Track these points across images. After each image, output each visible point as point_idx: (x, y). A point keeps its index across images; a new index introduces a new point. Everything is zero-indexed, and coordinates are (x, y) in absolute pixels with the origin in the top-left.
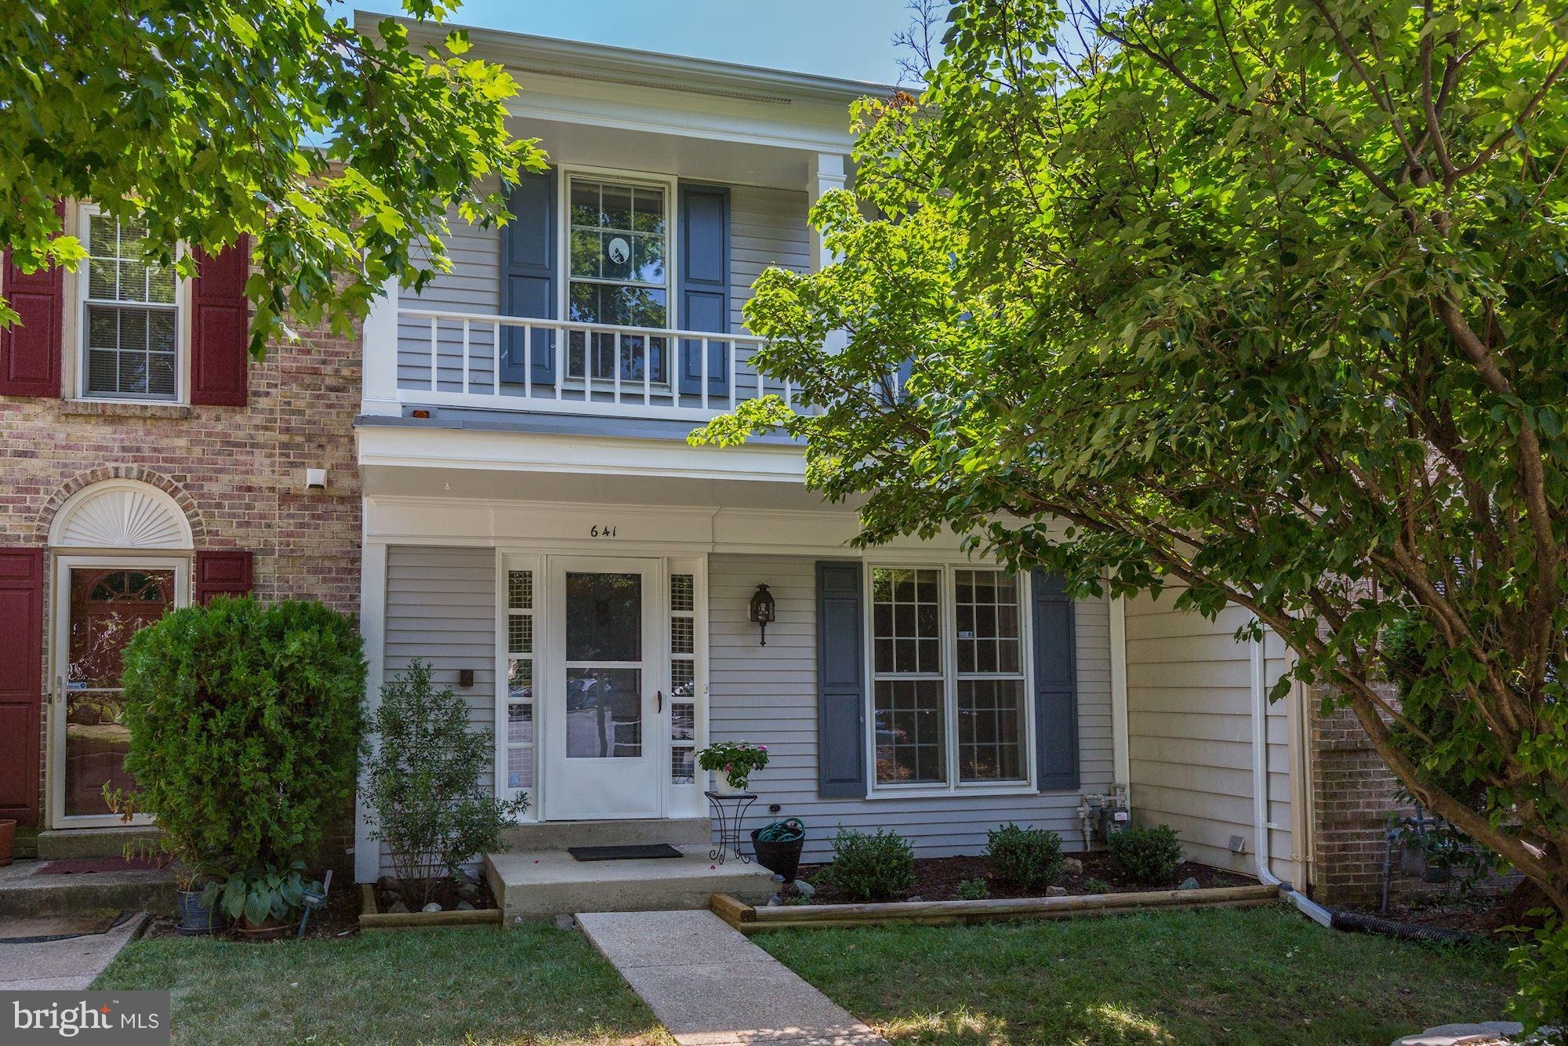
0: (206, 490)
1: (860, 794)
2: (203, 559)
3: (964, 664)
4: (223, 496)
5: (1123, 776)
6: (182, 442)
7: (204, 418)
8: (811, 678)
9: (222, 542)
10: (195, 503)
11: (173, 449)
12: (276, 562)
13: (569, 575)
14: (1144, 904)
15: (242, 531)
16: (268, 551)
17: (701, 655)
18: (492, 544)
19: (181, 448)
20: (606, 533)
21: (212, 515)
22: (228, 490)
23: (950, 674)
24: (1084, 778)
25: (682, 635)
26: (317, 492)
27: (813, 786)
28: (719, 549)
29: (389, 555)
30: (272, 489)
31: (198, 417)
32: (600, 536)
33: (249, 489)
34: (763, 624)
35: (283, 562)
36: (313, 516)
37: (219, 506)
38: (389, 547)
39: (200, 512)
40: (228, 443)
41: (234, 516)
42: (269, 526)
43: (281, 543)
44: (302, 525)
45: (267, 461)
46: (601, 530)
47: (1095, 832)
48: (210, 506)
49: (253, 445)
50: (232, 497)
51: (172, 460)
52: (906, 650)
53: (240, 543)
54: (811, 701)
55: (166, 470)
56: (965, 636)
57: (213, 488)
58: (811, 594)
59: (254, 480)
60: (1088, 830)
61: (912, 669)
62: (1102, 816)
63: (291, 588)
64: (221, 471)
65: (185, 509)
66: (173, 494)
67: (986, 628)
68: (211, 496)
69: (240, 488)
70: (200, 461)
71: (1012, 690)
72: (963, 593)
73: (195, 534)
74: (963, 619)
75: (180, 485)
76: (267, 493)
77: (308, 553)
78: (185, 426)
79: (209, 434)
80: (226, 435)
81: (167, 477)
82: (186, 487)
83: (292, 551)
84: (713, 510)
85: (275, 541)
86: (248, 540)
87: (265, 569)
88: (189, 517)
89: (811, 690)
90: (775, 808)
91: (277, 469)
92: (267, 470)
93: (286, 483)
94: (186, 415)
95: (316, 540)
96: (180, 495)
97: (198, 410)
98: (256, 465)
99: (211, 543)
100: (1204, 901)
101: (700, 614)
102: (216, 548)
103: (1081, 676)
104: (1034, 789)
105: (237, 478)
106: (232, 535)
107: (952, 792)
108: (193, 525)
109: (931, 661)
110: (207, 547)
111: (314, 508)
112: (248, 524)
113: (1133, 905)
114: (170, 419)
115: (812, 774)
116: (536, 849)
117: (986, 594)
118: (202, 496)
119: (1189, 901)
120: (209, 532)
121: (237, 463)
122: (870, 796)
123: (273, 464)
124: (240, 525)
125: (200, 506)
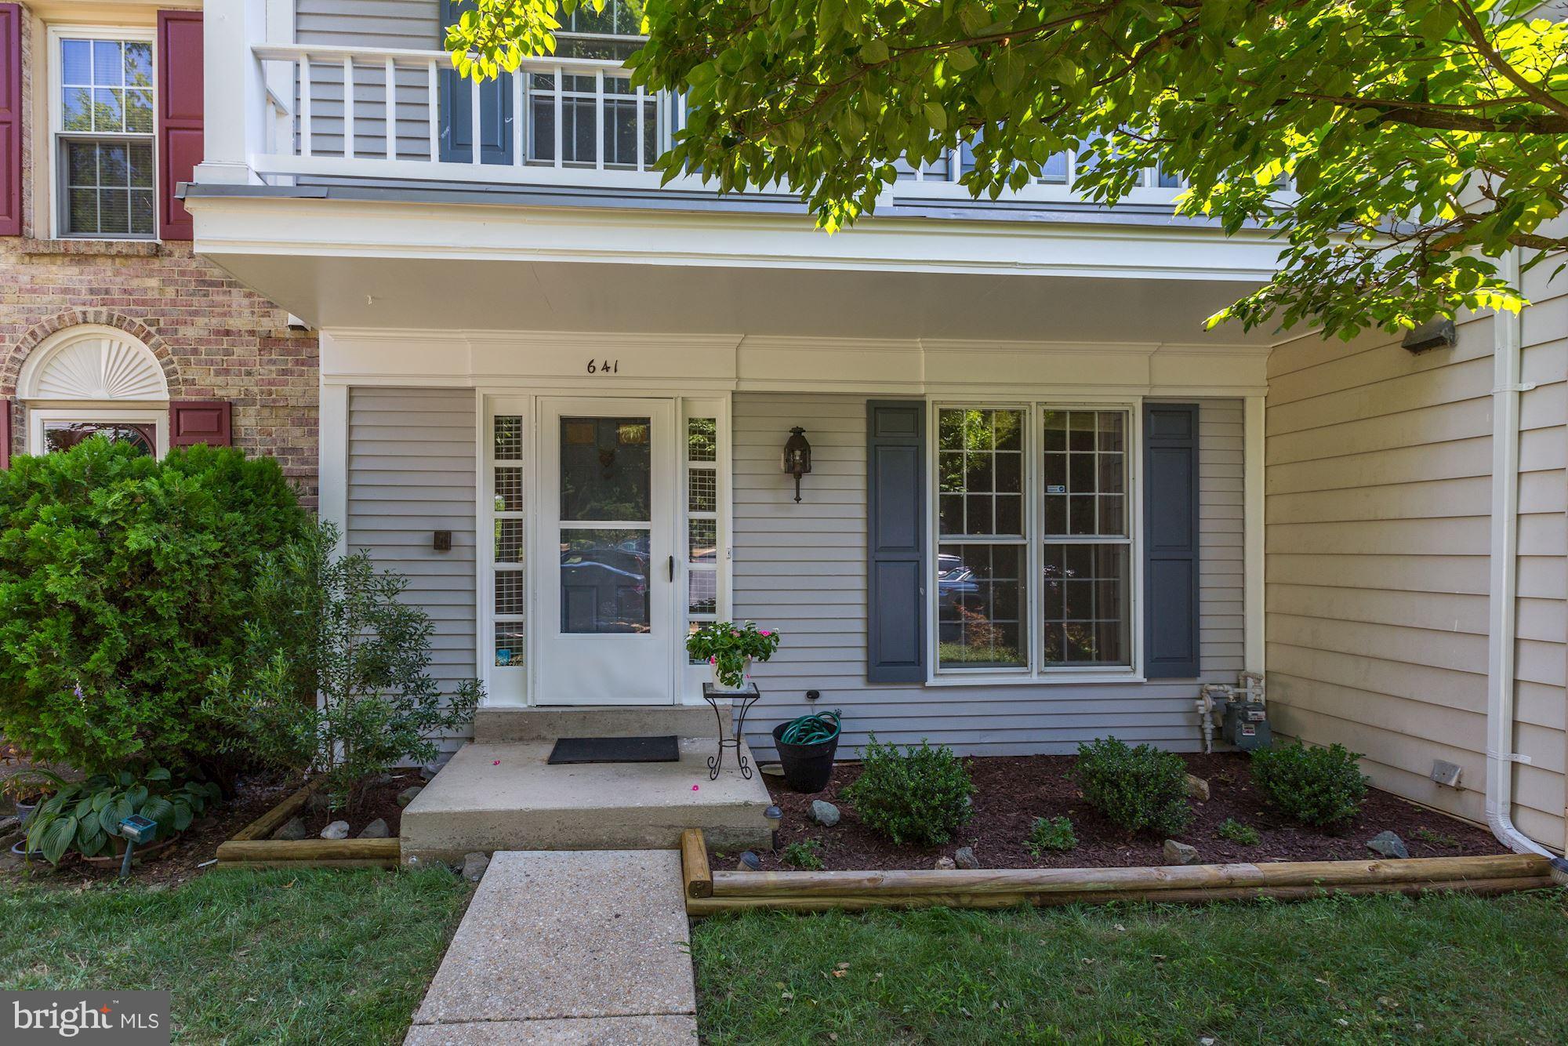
0: (180, 335)
1: (920, 679)
2: (177, 410)
3: (1054, 524)
4: (200, 341)
5: (1256, 662)
6: (153, 282)
7: (177, 255)
8: (860, 540)
9: (199, 392)
10: (170, 349)
11: (145, 290)
12: (259, 413)
13: (565, 421)
14: (1325, 883)
15: (220, 380)
16: (248, 400)
17: (724, 515)
18: (469, 383)
19: (153, 289)
20: (606, 368)
21: (188, 363)
22: (204, 334)
23: (1034, 537)
24: (1205, 664)
25: (702, 488)
26: (299, 334)
27: (860, 669)
28: (745, 387)
29: (351, 399)
30: (252, 333)
31: (170, 254)
32: (599, 372)
33: (228, 333)
34: (798, 476)
35: (266, 412)
36: (297, 363)
37: (195, 352)
38: (351, 389)
39: (175, 359)
40: (204, 282)
41: (212, 362)
42: (249, 374)
43: (262, 393)
44: (284, 372)
45: (246, 301)
46: (599, 365)
47: (1218, 730)
48: (185, 352)
49: (230, 284)
50: (209, 342)
51: (144, 303)
52: (979, 507)
53: (219, 393)
54: (860, 569)
55: (138, 314)
56: (1055, 490)
57: (189, 332)
58: (861, 439)
59: (234, 323)
60: (1209, 727)
61: (987, 530)
62: (1230, 713)
63: (274, 442)
64: (196, 313)
65: (159, 356)
66: (145, 340)
67: (1083, 479)
68: (186, 340)
69: (217, 332)
70: (174, 303)
71: (1114, 557)
72: (1053, 439)
73: (170, 383)
74: (1053, 472)
75: (153, 330)
76: (247, 338)
77: (292, 402)
78: (156, 264)
79: (183, 273)
80: (200, 273)
81: (139, 321)
82: (159, 331)
83: (274, 401)
84: (737, 338)
85: (256, 389)
86: (229, 389)
87: (247, 421)
88: (163, 365)
89: (860, 555)
90: (813, 695)
91: (256, 310)
92: (247, 312)
93: (266, 324)
94: (156, 252)
95: (300, 389)
96: (153, 341)
97: (169, 246)
98: (234, 306)
99: (186, 394)
100: (1425, 880)
101: (723, 465)
102: (194, 398)
103: (1205, 540)
104: (1139, 676)
105: (214, 321)
106: (209, 383)
107: (1035, 679)
108: (168, 374)
109: (1012, 520)
110: (183, 397)
111: (298, 353)
112: (227, 372)
113: (1308, 883)
114: (138, 256)
115: (861, 655)
116: (521, 739)
117: (1083, 440)
118: (177, 341)
119: (1396, 880)
120: (185, 381)
121: (213, 305)
122: (931, 681)
123: (252, 305)
124: (218, 373)
125: (174, 354)
